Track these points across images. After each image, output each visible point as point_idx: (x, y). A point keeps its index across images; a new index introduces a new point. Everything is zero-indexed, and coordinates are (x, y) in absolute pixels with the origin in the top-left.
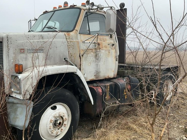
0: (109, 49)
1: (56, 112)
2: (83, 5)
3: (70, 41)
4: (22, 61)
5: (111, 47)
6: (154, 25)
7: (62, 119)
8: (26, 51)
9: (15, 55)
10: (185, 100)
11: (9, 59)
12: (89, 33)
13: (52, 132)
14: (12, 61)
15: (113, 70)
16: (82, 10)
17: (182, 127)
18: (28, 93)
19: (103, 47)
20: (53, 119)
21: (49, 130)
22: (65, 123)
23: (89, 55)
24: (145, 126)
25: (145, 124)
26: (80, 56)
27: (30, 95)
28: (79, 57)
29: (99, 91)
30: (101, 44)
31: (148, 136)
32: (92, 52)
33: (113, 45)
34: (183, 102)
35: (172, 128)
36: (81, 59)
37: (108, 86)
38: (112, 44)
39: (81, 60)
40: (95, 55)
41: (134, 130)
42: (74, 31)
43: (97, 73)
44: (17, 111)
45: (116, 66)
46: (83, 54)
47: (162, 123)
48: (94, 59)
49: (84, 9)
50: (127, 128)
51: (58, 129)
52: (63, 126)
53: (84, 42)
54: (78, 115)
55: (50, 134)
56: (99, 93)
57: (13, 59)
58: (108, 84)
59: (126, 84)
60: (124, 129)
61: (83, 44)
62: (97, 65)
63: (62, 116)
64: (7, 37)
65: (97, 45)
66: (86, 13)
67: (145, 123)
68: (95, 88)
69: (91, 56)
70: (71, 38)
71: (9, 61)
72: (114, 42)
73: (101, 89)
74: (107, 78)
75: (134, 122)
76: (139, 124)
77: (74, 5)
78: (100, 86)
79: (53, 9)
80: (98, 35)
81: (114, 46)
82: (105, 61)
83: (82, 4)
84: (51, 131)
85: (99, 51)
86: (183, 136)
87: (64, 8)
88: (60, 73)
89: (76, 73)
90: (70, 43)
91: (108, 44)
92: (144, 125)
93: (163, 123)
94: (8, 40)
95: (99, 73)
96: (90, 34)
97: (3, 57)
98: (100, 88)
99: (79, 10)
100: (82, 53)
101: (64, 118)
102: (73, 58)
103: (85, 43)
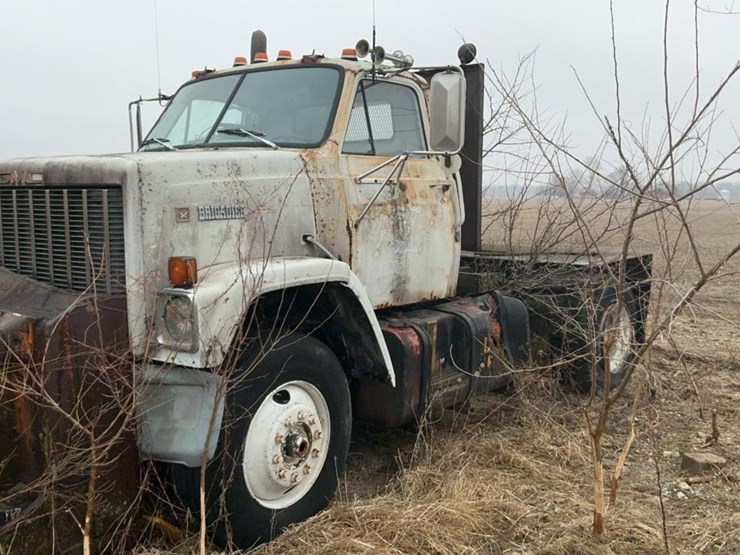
0: (435, 202)
1: (290, 410)
2: (349, 55)
3: (319, 179)
4: (184, 246)
5: (440, 194)
6: (615, 140)
7: (305, 434)
8: (194, 215)
9: (163, 229)
10: (670, 373)
11: (145, 242)
12: (370, 149)
13: (281, 473)
14: (154, 247)
15: (447, 272)
16: (348, 75)
17: (671, 457)
18: (218, 348)
19: (415, 198)
20: (284, 433)
21: (271, 467)
22: (315, 445)
23: (374, 224)
24: (554, 454)
25: (556, 448)
26: (348, 228)
27: (224, 353)
28: (346, 232)
29: (411, 343)
30: (408, 185)
31: (569, 484)
32: (384, 212)
33: (446, 188)
34: (664, 378)
35: (641, 459)
36: (353, 238)
37: (432, 324)
38: (441, 187)
39: (351, 240)
40: (391, 223)
41: (523, 469)
42: (329, 145)
43: (400, 283)
44: (172, 408)
45: (454, 260)
46: (359, 221)
47: (605, 444)
48: (390, 237)
49: (353, 72)
50: (499, 463)
51: (297, 466)
52: (310, 456)
53: (358, 181)
54: (348, 420)
55: (273, 481)
56: (412, 347)
57: (156, 242)
58: (434, 319)
59: (487, 318)
60: (488, 467)
61: (358, 186)
62: (399, 256)
63: (307, 423)
64: (139, 172)
65: (397, 188)
66: (361, 82)
67: (553, 445)
68: (396, 333)
69: (379, 228)
70: (320, 168)
71: (145, 248)
72: (447, 178)
73: (417, 337)
74: (429, 298)
75: (518, 443)
76: (535, 448)
77: (316, 54)
78: (412, 327)
79: (235, 66)
80: (406, 159)
81: (448, 193)
82: (422, 244)
83: (346, 52)
84: (278, 469)
85: (403, 209)
86: (679, 480)
87: (280, 63)
88: (303, 283)
89: (346, 283)
90: (317, 184)
91: (432, 187)
92: (551, 451)
93: (608, 444)
94: (140, 180)
95: (404, 283)
96: (372, 153)
97: (123, 235)
98: (414, 333)
99: (336, 73)
100: (354, 218)
101: (313, 430)
102: (328, 235)
103: (361, 183)
